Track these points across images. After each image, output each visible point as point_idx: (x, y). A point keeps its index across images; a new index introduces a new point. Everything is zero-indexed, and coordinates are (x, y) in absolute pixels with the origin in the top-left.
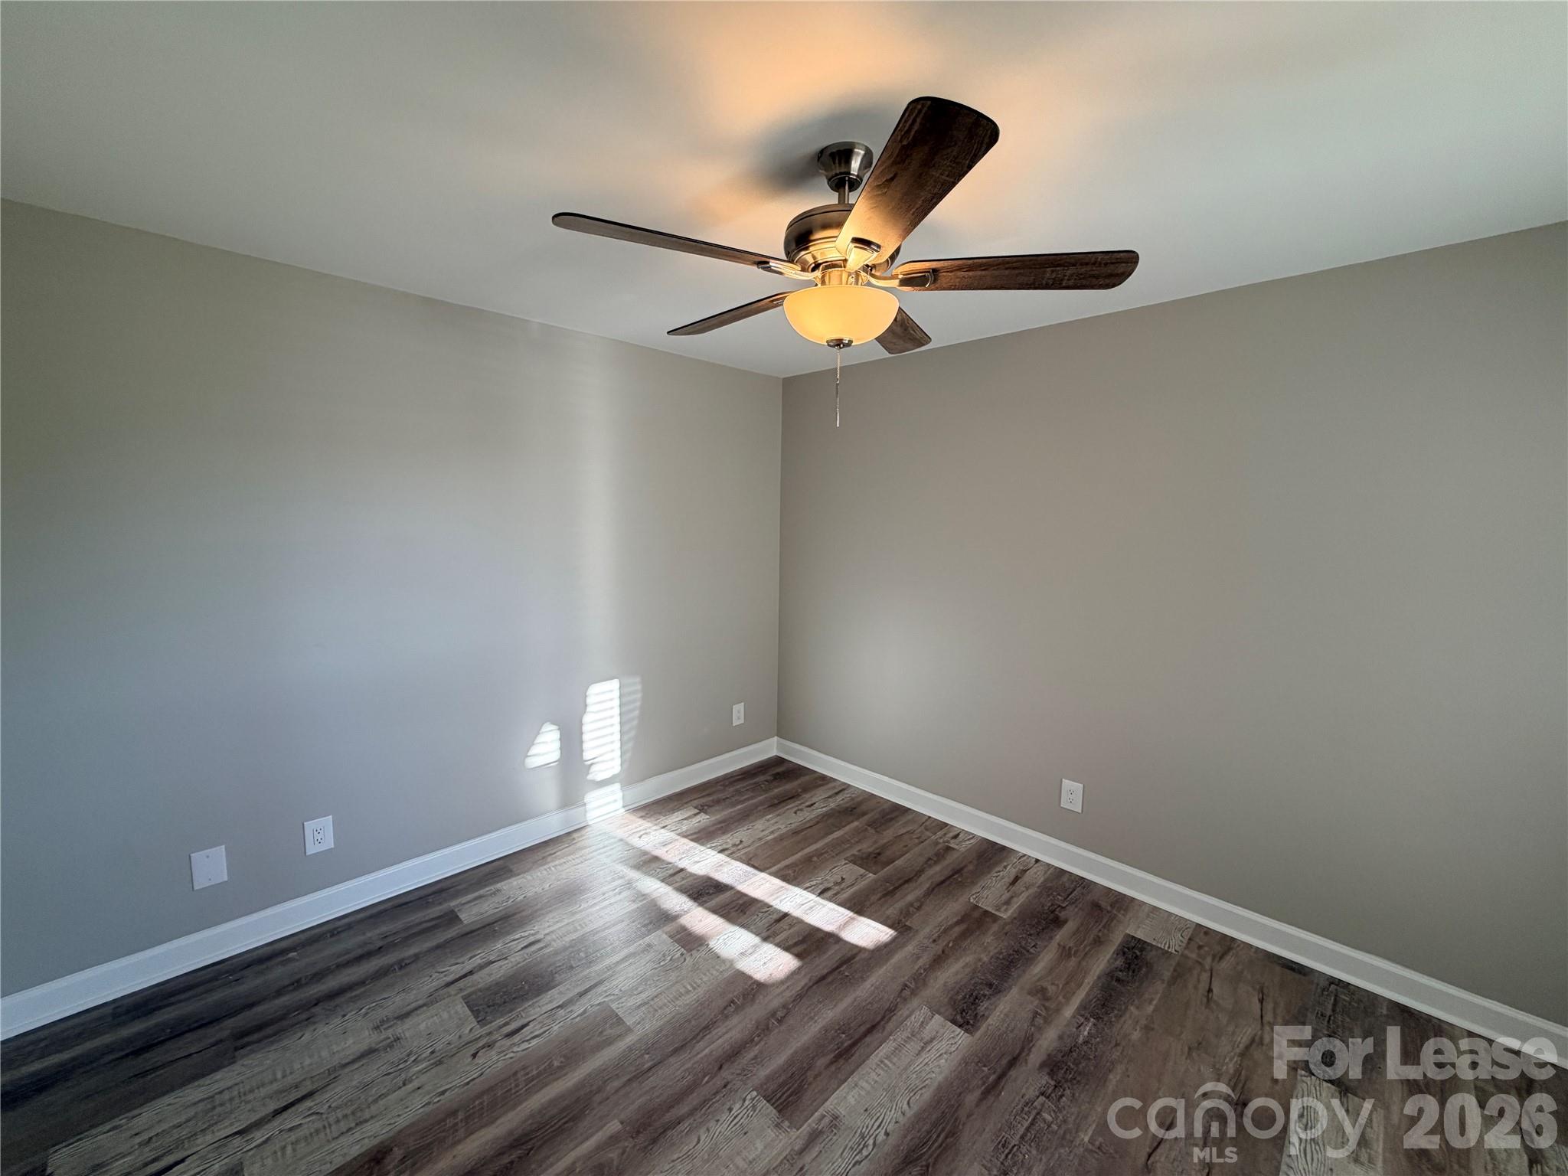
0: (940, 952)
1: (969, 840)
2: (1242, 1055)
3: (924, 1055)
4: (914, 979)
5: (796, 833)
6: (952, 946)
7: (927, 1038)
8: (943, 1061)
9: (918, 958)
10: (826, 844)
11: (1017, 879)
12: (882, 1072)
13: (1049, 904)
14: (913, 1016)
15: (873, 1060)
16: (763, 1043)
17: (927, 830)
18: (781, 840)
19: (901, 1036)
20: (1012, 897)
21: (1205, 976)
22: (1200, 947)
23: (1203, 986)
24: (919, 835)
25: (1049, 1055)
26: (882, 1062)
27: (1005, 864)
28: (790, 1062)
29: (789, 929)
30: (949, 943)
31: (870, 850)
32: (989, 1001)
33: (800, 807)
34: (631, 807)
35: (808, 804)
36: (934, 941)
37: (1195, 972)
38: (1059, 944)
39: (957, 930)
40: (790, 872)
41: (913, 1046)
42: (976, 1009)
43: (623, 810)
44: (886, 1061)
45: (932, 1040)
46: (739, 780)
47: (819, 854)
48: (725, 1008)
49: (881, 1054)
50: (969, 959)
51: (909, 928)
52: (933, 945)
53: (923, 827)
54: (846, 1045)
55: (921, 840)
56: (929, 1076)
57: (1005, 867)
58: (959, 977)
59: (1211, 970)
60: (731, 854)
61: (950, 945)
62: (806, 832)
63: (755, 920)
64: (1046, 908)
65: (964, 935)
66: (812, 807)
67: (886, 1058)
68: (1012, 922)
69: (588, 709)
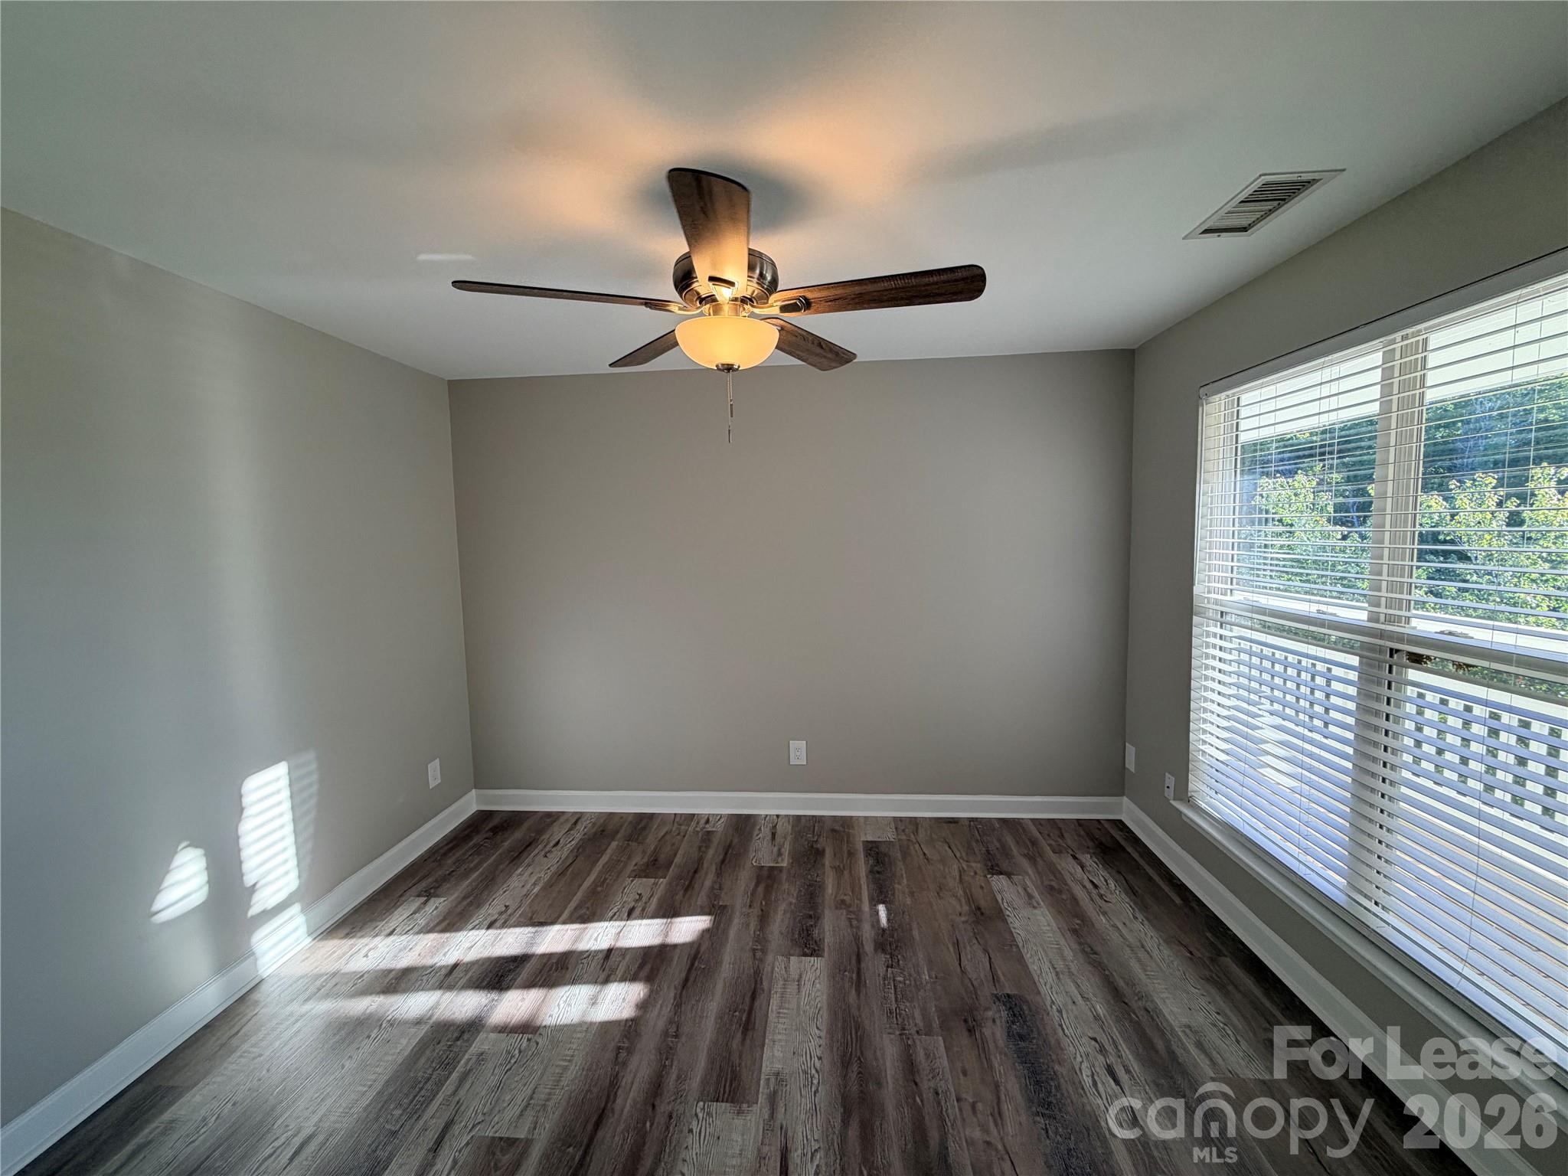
0: (760, 913)
1: (719, 820)
2: (961, 880)
3: (803, 990)
4: (756, 941)
5: (561, 874)
6: (766, 903)
7: (797, 977)
8: (818, 985)
9: (748, 925)
10: (600, 872)
11: (774, 835)
12: (785, 1020)
13: (806, 843)
14: (776, 969)
15: (772, 1016)
16: (675, 1063)
17: (680, 825)
18: (551, 886)
19: (778, 987)
20: (779, 850)
21: (917, 846)
22: (904, 831)
23: (920, 853)
24: (677, 832)
25: (875, 941)
26: (779, 1013)
27: (758, 827)
28: (711, 1061)
29: (624, 959)
30: (761, 903)
31: (645, 860)
32: (817, 928)
33: (547, 849)
34: (323, 929)
35: (552, 844)
36: (750, 906)
37: (912, 848)
38: (831, 867)
39: (761, 889)
40: (584, 911)
41: (792, 988)
42: (812, 938)
43: (310, 939)
44: (781, 1011)
45: (801, 976)
46: (452, 849)
47: (600, 882)
48: (617, 1058)
49: (774, 1008)
50: (783, 906)
51: (725, 907)
52: (752, 910)
53: (676, 824)
54: (744, 1019)
55: (682, 834)
56: (817, 1001)
57: (760, 829)
58: (787, 922)
59: (917, 841)
60: (505, 922)
61: (764, 903)
62: (571, 869)
63: (582, 969)
64: (806, 847)
65: (768, 890)
66: (560, 846)
67: (780, 1009)
68: (792, 866)
69: (246, 813)
